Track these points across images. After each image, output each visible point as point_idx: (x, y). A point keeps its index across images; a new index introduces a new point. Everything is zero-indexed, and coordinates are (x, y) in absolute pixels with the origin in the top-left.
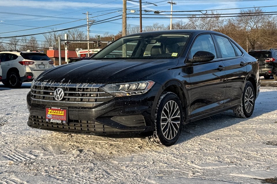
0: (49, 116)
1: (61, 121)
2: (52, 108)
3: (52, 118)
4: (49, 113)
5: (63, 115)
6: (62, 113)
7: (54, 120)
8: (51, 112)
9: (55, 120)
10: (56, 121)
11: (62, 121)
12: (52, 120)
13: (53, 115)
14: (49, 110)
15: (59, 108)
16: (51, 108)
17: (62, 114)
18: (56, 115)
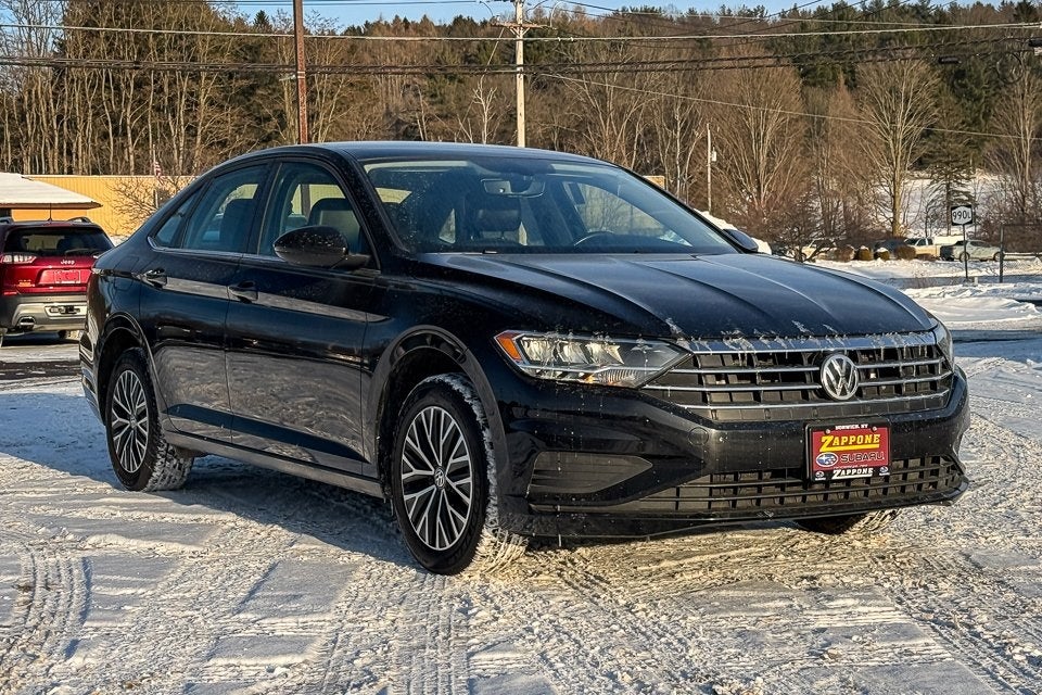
0: (824, 458)
1: (871, 470)
2: (837, 428)
3: (839, 464)
4: (823, 449)
5: (877, 446)
6: (872, 441)
7: (846, 470)
8: (830, 445)
9: (849, 472)
10: (854, 471)
11: (877, 470)
12: (839, 471)
13: (838, 453)
14: (824, 438)
15: (863, 426)
16: (833, 428)
17: (872, 443)
18: (851, 452)
